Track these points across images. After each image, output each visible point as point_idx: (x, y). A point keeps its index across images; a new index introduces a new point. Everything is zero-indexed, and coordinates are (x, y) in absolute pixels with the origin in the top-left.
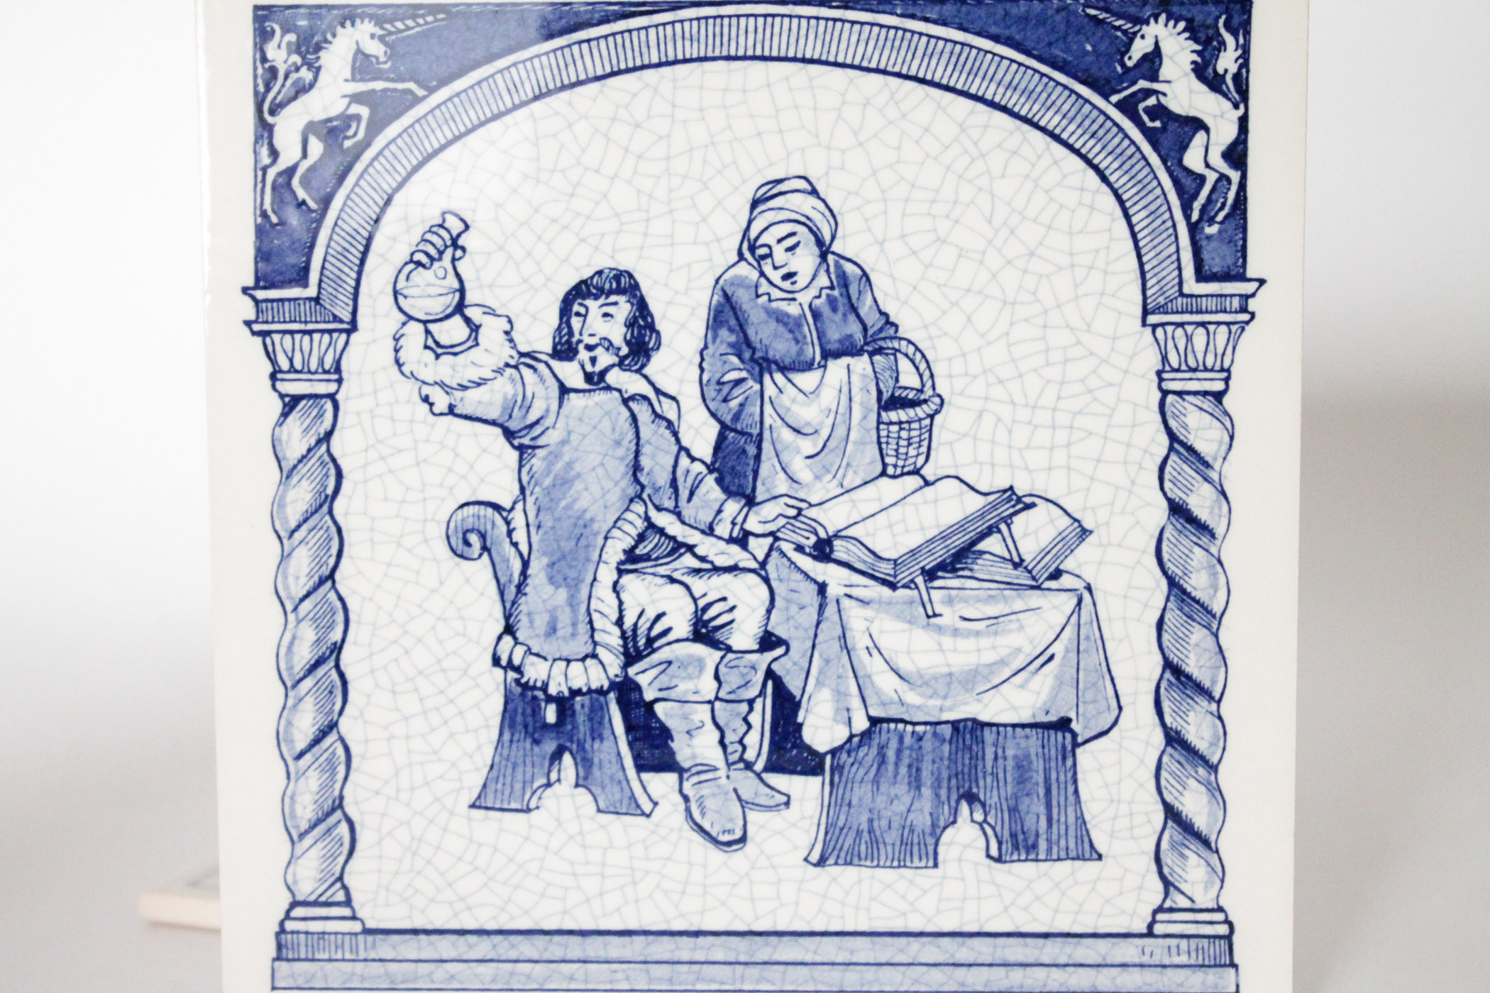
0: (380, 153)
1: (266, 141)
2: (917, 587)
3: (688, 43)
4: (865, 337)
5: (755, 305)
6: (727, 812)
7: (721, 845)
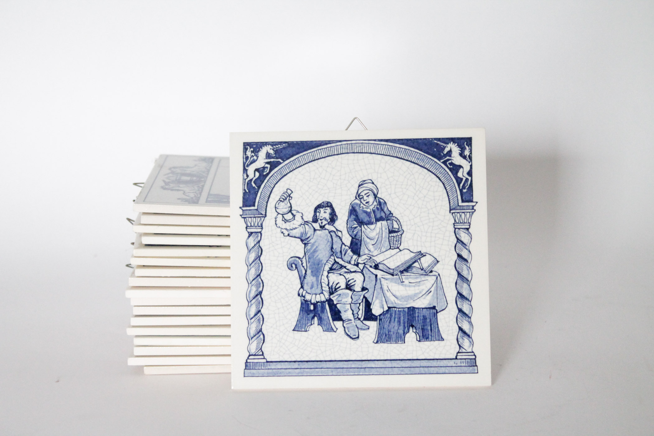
0: (272, 175)
1: (246, 173)
2: (399, 275)
3: (343, 149)
4: (385, 217)
5: (360, 209)
6: (354, 331)
7: (353, 339)
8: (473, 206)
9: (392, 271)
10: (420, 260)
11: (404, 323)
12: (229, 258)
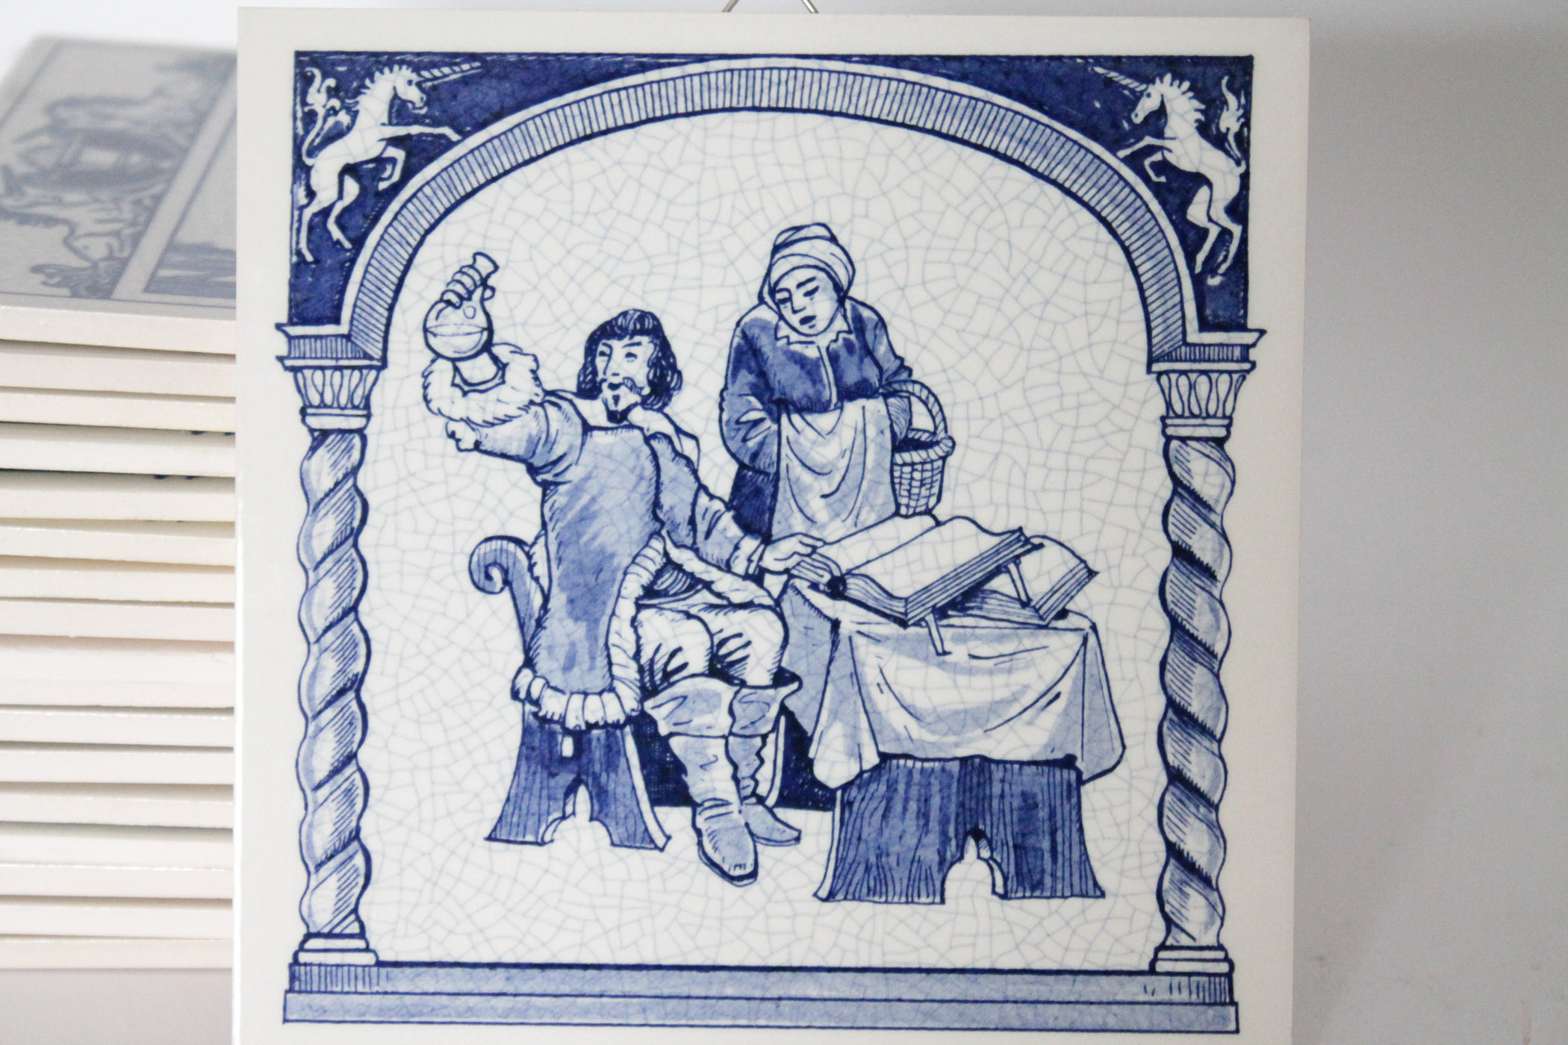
0: (414, 195)
1: (303, 182)
2: (928, 626)
3: (713, 94)
4: (880, 380)
5: (775, 349)
6: (739, 847)
7: (732, 879)
8: (1246, 348)
9: (899, 607)
10: (1017, 566)
11: (944, 822)
12: (227, 527)
